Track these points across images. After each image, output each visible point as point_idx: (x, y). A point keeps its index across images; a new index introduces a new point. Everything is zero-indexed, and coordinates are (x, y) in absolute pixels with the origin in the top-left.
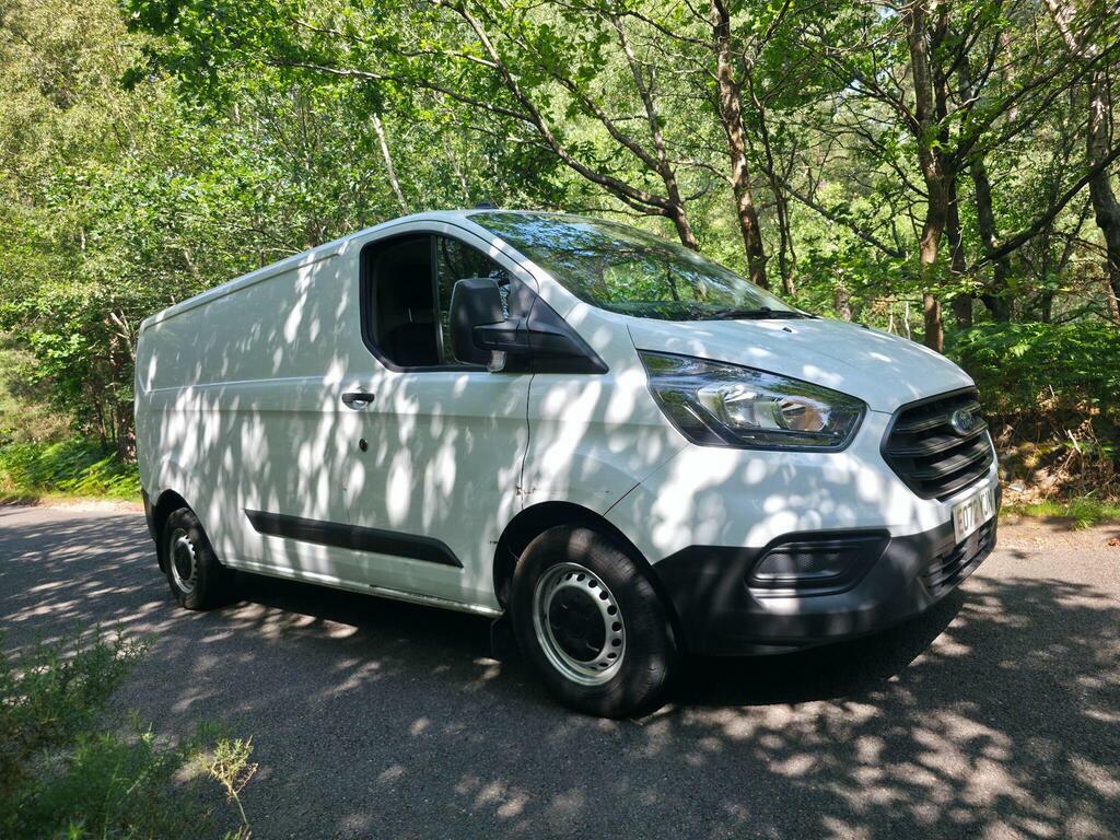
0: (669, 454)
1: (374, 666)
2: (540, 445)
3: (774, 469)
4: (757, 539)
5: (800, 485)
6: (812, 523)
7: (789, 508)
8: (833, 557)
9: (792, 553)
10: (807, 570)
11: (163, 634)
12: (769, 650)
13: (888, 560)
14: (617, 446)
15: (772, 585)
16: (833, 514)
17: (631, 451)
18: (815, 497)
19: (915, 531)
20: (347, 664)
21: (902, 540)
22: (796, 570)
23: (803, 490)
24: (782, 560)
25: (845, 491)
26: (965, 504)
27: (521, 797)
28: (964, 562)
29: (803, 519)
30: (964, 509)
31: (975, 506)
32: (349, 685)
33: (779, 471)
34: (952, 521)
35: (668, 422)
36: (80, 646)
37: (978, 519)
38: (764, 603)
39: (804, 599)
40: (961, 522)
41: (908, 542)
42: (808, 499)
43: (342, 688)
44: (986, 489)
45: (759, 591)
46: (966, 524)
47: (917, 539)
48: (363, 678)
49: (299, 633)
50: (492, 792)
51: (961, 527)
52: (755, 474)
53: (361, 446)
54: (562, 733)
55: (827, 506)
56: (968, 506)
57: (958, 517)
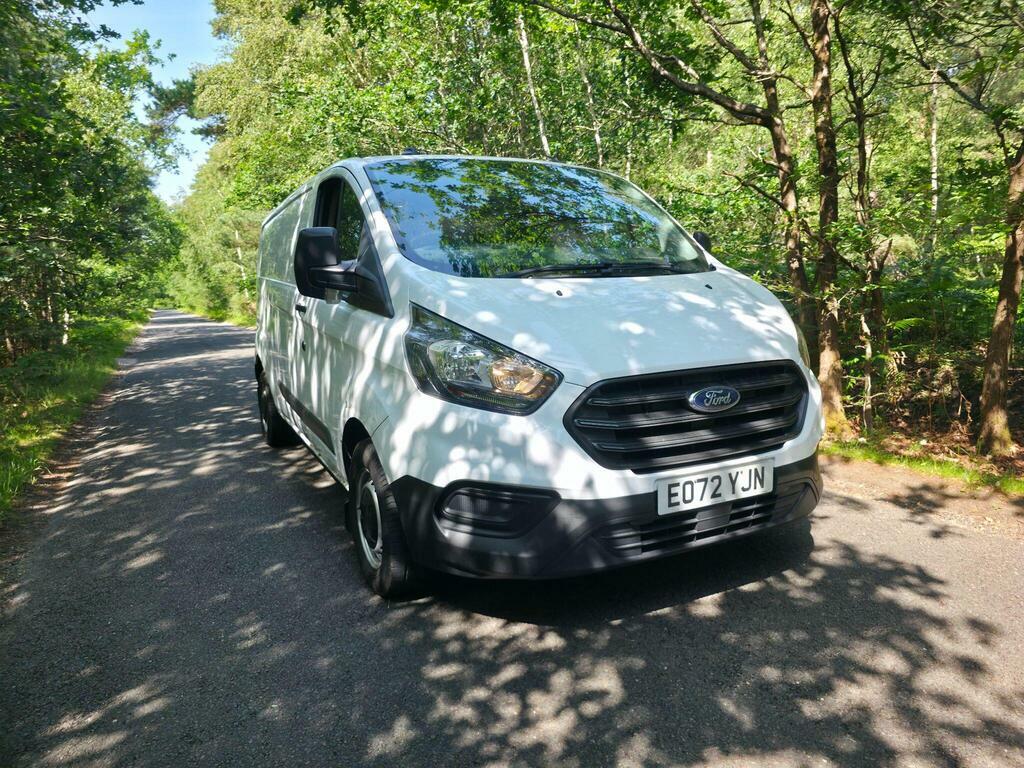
0: (407, 395)
1: (307, 515)
2: (357, 370)
3: (462, 425)
4: (441, 481)
5: (482, 439)
6: (481, 474)
7: (467, 459)
8: (506, 506)
9: (473, 497)
10: (484, 514)
11: (236, 460)
12: (457, 572)
13: (554, 519)
14: (385, 383)
15: (457, 520)
16: (500, 470)
17: (390, 387)
18: (489, 454)
19: (588, 496)
20: (299, 509)
21: (571, 503)
22: (475, 510)
23: (481, 447)
24: (465, 501)
25: (516, 452)
26: (693, 479)
27: (261, 638)
28: (695, 531)
29: (475, 471)
30: (687, 483)
31: (716, 481)
32: (277, 526)
33: (465, 427)
34: (655, 493)
35: (407, 369)
36: (186, 459)
37: (720, 495)
38: (447, 534)
39: (477, 538)
40: (676, 494)
41: (578, 506)
42: (483, 454)
43: (271, 527)
44: (753, 467)
45: (448, 523)
46: (688, 497)
47: (590, 505)
48: (290, 523)
49: (302, 478)
50: (252, 629)
51: (674, 500)
52: (449, 425)
53: (303, 347)
54: (341, 599)
55: (498, 462)
56: (699, 481)
57: (670, 491)
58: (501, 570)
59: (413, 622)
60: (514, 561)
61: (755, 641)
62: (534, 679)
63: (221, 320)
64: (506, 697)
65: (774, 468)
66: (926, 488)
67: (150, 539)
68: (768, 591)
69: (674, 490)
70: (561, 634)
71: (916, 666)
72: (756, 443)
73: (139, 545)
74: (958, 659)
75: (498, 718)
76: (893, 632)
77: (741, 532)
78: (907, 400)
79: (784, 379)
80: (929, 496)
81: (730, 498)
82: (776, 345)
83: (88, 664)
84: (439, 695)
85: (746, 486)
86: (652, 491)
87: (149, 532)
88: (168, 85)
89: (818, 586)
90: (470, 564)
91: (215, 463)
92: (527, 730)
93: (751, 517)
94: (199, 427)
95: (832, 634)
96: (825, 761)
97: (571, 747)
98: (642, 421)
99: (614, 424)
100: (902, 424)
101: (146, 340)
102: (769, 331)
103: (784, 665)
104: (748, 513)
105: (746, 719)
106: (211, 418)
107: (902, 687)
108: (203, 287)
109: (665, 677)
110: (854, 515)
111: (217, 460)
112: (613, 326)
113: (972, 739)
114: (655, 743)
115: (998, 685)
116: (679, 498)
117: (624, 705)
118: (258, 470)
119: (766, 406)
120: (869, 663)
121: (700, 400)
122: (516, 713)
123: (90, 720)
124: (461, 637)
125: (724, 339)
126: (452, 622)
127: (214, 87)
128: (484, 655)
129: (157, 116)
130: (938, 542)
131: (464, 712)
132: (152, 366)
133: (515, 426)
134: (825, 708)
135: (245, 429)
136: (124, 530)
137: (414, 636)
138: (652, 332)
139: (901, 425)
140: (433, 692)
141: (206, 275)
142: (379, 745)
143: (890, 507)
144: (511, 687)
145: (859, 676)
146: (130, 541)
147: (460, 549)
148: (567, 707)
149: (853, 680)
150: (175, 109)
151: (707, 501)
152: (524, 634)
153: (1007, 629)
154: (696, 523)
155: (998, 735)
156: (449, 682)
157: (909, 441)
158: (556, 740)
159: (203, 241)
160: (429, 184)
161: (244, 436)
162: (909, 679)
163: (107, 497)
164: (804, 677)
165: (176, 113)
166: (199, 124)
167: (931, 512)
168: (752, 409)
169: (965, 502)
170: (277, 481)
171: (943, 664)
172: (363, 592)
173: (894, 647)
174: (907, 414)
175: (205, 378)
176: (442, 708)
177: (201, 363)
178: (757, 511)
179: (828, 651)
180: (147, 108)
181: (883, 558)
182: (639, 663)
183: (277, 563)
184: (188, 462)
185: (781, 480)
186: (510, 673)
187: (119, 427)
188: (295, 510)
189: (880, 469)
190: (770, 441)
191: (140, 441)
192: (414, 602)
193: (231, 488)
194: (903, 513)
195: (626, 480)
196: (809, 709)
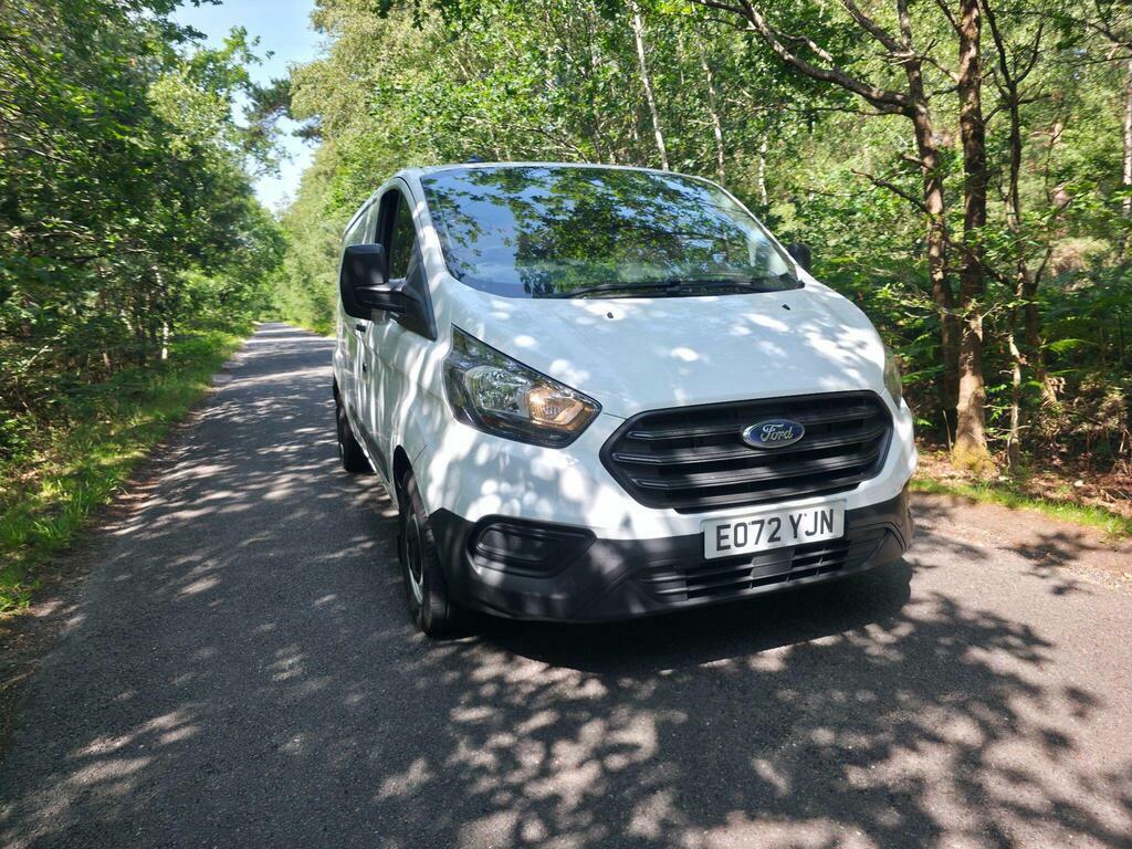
0: (444, 424)
1: (369, 545)
2: (404, 395)
3: (494, 456)
4: (473, 515)
5: (512, 473)
6: (512, 510)
7: (498, 493)
8: (539, 544)
9: (506, 534)
10: (516, 551)
11: (310, 485)
12: (491, 611)
13: (588, 559)
14: (425, 411)
15: (490, 557)
16: (532, 506)
18: (521, 488)
19: (625, 536)
21: (606, 542)
22: (508, 548)
23: (512, 481)
24: (498, 537)
25: (549, 487)
26: (747, 520)
27: (298, 671)
28: (751, 578)
29: (506, 505)
30: (738, 525)
31: (775, 524)
32: (336, 555)
33: (498, 458)
34: (702, 534)
35: (444, 396)
36: (260, 483)
37: (779, 539)
38: (479, 571)
39: (510, 576)
40: (726, 537)
41: (615, 546)
42: (515, 489)
43: (331, 556)
44: (819, 509)
45: (481, 560)
46: (741, 540)
47: (626, 546)
48: (350, 553)
49: (372, 505)
50: (290, 661)
51: (724, 543)
52: (482, 457)
53: (364, 368)
54: (386, 634)
55: (530, 497)
56: (754, 523)
57: (718, 533)
58: (533, 610)
59: (452, 662)
60: (546, 603)
61: (814, 700)
62: (565, 729)
63: (324, 334)
64: (530, 745)
65: (846, 511)
66: (1061, 537)
67: (211, 564)
68: (844, 646)
69: (723, 532)
70: (603, 683)
71: (991, 735)
72: (825, 483)
73: (199, 569)
74: (1042, 731)
75: (518, 766)
76: (975, 699)
77: (806, 580)
78: (1065, 434)
79: (862, 412)
80: (1062, 546)
81: (792, 542)
82: (854, 374)
83: (126, 688)
84: (462, 739)
85: (812, 530)
86: (698, 532)
87: (211, 557)
88: (266, 85)
89: (901, 644)
90: (502, 604)
91: (289, 487)
92: (545, 780)
93: (819, 564)
94: (280, 449)
95: (903, 696)
96: (859, 834)
97: (587, 800)
98: (687, 457)
99: (656, 460)
100: (1057, 462)
101: (246, 355)
102: (848, 358)
103: (839, 728)
104: (816, 559)
105: (782, 783)
106: (293, 439)
107: (969, 758)
108: (307, 299)
109: (705, 733)
110: (968, 565)
111: (291, 484)
112: (662, 352)
113: (1035, 821)
114: (677, 803)
115: (1082, 764)
116: (730, 541)
117: (653, 761)
118: (329, 496)
119: (837, 442)
120: (939, 730)
121: (756, 434)
122: (537, 762)
123: (118, 744)
124: (499, 680)
125: (792, 367)
126: (493, 664)
127: (309, 87)
128: (518, 699)
129: (255, 118)
130: (1059, 599)
131: (484, 758)
132: (245, 383)
133: (549, 460)
134: (875, 776)
135: (325, 452)
136: (186, 555)
137: (451, 676)
138: (706, 359)
139: (1055, 462)
140: (457, 736)
141: (310, 286)
142: (392, 786)
143: (1014, 557)
144: (539, 734)
145: (922, 745)
146: (191, 565)
147: (491, 587)
148: (592, 758)
149: (914, 748)
150: (274, 110)
151: (764, 545)
152: (564, 680)
153: (1111, 702)
154: (751, 569)
155: (1066, 819)
156: (476, 726)
157: (1061, 482)
158: (573, 792)
159: (307, 250)
160: (512, 196)
161: (323, 459)
162: (979, 751)
163: (177, 520)
164: (857, 741)
165: (275, 115)
166: (300, 125)
167: (1061, 564)
168: (819, 445)
169: (1103, 554)
170: (347, 509)
171: (1023, 737)
172: (408, 628)
173: (971, 715)
174: (1064, 450)
175: (297, 396)
176: (463, 752)
177: (295, 381)
178: (825, 557)
179: (893, 715)
180: (245, 109)
181: (986, 615)
182: (680, 716)
183: (328, 594)
184: (262, 486)
185: (854, 524)
186: (541, 719)
187: (202, 447)
188: (358, 539)
189: (1009, 513)
190: (842, 481)
191: (219, 463)
192: (458, 640)
193: (299, 514)
194: (1026, 564)
195: (667, 520)
196: (857, 777)
